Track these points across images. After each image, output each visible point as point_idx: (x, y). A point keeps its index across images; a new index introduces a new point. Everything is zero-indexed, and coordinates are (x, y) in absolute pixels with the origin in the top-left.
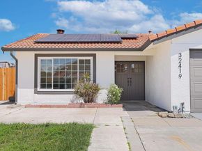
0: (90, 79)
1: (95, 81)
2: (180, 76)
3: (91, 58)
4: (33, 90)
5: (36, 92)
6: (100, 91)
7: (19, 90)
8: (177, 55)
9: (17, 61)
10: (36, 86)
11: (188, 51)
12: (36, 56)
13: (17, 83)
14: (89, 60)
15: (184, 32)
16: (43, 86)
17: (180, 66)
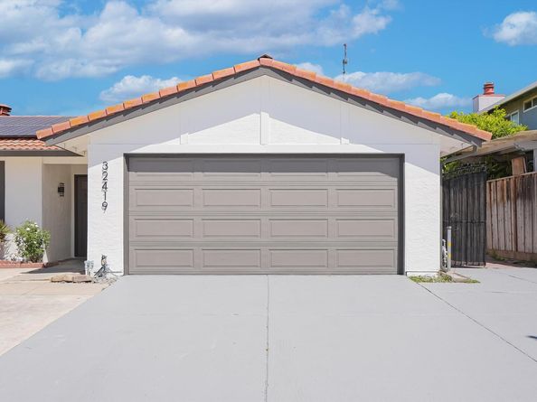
2: (105, 206)
6: (8, 236)
8: (100, 167)
17: (105, 187)
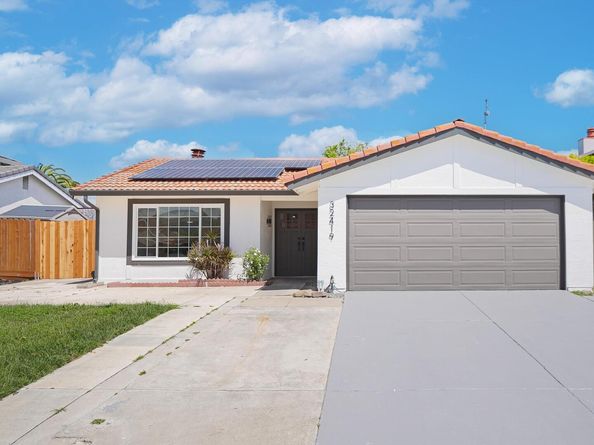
0: (218, 241)
1: (227, 243)
2: (332, 237)
3: (222, 206)
4: (125, 259)
5: (130, 262)
6: (234, 260)
7: (100, 259)
8: (329, 205)
9: (98, 211)
10: (129, 253)
11: (345, 199)
12: (131, 203)
13: (97, 248)
14: (219, 210)
15: (334, 171)
16: (141, 253)
17: (332, 221)
